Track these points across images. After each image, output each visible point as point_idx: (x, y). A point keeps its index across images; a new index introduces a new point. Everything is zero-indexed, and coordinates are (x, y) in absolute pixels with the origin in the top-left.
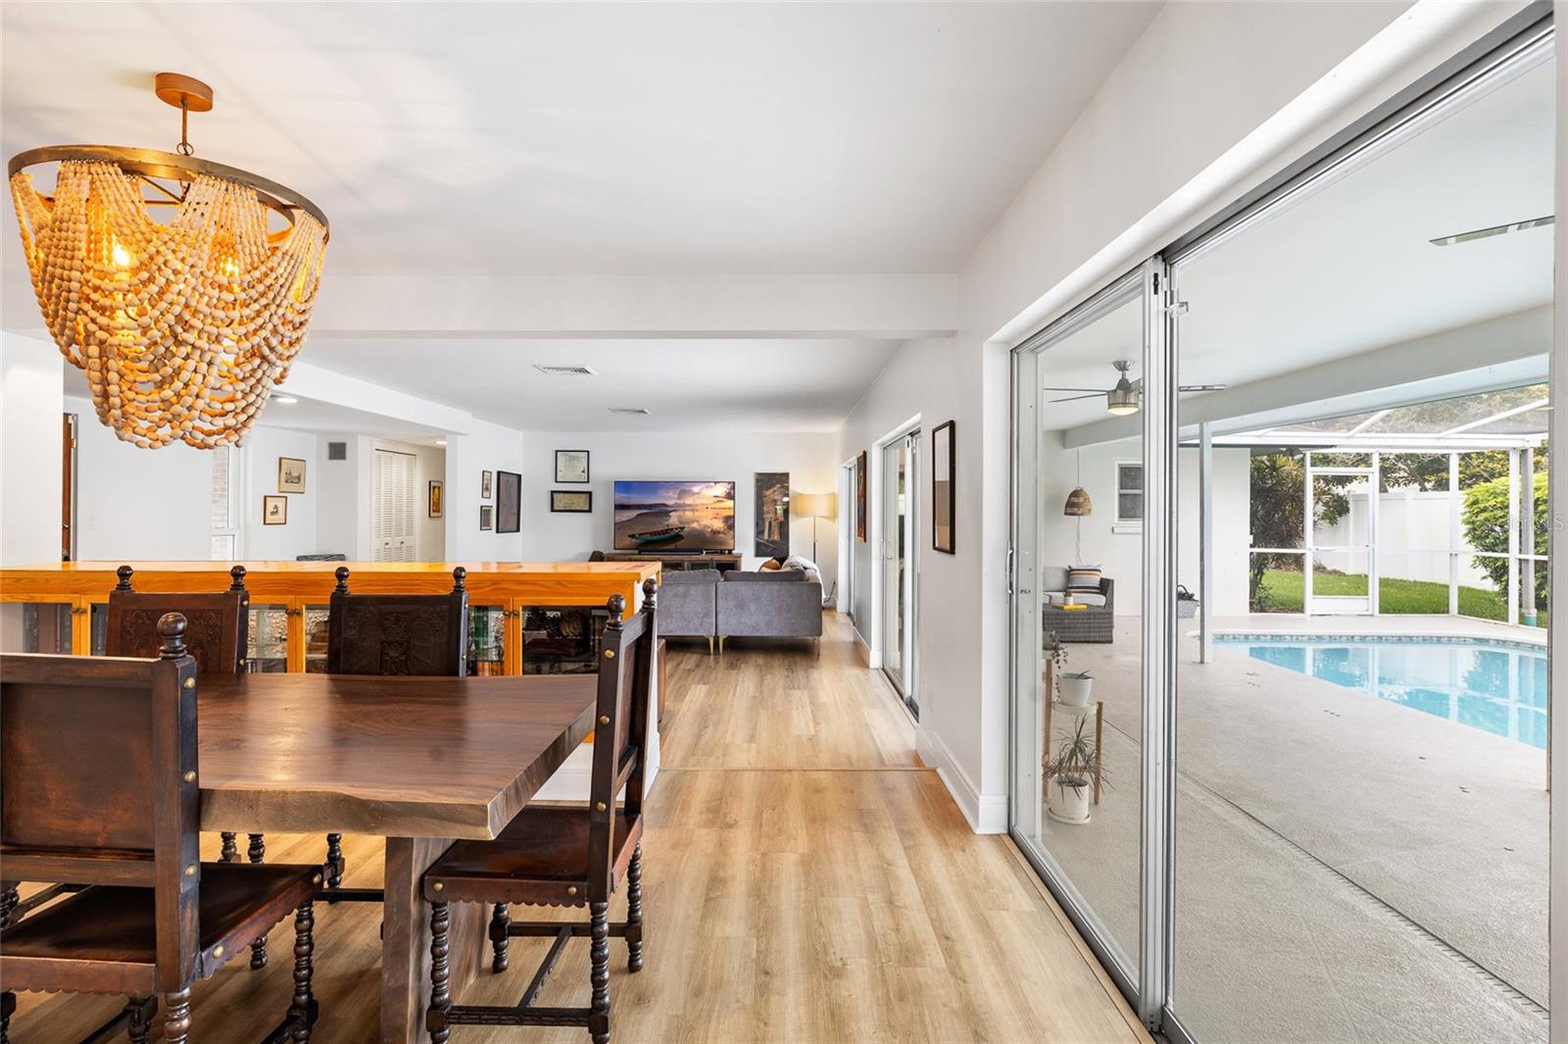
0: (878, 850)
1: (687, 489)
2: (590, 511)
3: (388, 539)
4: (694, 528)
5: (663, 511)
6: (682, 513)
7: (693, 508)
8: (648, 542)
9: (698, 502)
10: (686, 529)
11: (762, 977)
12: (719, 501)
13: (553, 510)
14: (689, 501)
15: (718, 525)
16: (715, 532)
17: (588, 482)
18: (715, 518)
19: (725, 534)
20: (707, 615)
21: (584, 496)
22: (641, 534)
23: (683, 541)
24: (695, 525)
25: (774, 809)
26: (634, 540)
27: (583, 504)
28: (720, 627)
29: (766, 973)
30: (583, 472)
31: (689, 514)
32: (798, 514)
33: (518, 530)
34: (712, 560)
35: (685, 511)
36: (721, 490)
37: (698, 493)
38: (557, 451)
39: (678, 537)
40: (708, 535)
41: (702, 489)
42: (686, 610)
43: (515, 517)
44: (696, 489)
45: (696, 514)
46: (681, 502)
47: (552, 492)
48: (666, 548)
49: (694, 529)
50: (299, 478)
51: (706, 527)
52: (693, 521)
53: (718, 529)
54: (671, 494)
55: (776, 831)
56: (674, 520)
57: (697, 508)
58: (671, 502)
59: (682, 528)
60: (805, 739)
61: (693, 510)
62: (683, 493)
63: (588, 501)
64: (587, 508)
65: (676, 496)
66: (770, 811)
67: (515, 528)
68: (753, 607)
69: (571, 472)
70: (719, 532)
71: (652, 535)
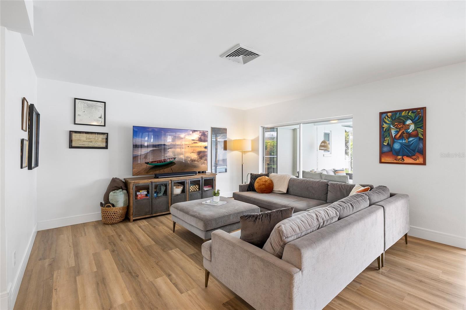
1: (179, 134)
2: (106, 147)
5: (163, 149)
6: (174, 150)
7: (181, 146)
9: (183, 143)
12: (194, 143)
13: (71, 147)
14: (178, 142)
15: (194, 156)
16: (193, 161)
17: (105, 126)
18: (193, 152)
19: (197, 161)
21: (102, 136)
22: (152, 162)
23: (175, 166)
24: (182, 157)
27: (99, 141)
30: (101, 118)
31: (178, 150)
34: (202, 178)
35: (176, 148)
36: (196, 136)
37: (182, 138)
39: (172, 164)
40: (189, 162)
41: (186, 135)
44: (182, 135)
45: (183, 150)
46: (174, 143)
47: (71, 132)
49: (181, 159)
51: (188, 157)
52: (182, 154)
53: (194, 159)
56: (169, 155)
57: (183, 146)
58: (168, 143)
59: (175, 158)
61: (180, 148)
62: (176, 137)
63: (105, 140)
64: (104, 145)
65: (171, 139)
69: (88, 116)
70: (195, 161)
71: (158, 163)
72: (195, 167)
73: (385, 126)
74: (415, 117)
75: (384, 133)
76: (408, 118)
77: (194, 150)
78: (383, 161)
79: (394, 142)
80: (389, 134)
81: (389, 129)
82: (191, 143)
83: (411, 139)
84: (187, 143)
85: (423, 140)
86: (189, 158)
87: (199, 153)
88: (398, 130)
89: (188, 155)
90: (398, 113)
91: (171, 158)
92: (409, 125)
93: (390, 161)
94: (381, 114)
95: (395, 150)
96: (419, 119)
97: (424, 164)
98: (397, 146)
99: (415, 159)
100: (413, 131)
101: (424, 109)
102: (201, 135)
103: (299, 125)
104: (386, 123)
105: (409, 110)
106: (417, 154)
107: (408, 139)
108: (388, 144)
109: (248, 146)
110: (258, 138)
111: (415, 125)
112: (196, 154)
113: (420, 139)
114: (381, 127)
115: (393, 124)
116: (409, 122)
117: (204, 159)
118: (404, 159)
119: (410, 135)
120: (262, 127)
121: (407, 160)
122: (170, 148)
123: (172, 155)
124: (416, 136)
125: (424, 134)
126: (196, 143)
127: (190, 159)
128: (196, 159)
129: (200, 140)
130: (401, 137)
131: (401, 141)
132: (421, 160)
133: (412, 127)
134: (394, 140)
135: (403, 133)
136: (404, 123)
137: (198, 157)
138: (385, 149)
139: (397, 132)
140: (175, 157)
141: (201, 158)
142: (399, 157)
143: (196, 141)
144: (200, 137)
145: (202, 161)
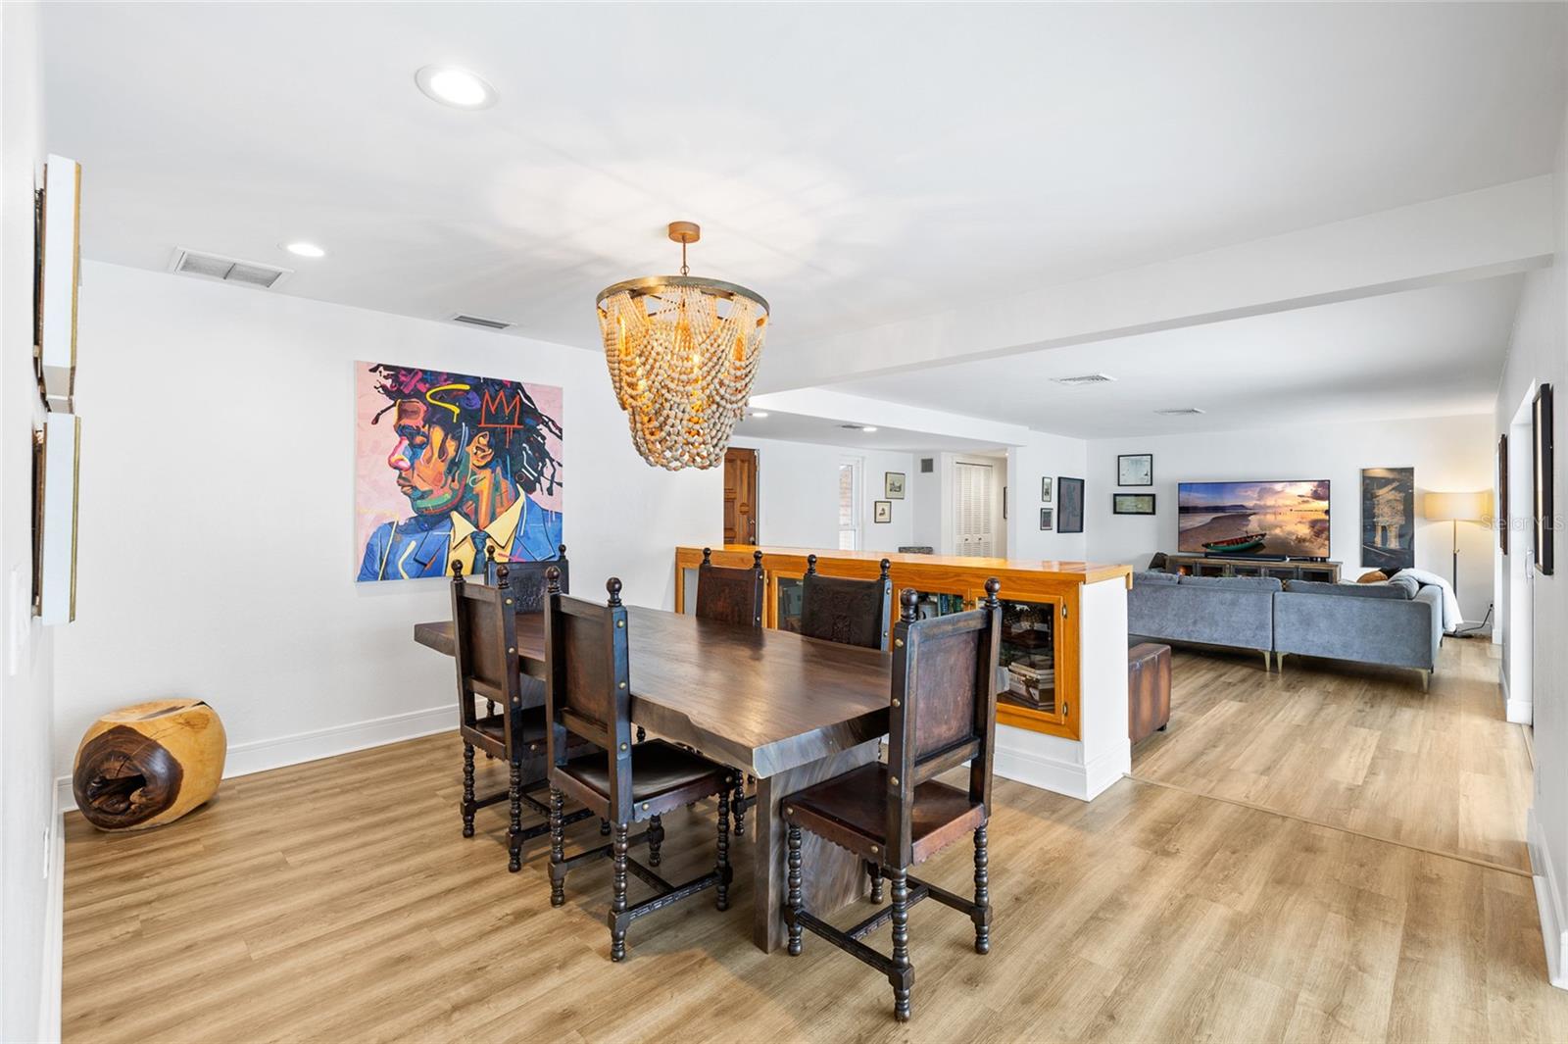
0: (1355, 945)
1: (1267, 487)
2: (1154, 513)
3: (967, 536)
4: (1276, 535)
5: (1241, 514)
6: (1262, 517)
7: (1274, 511)
9: (1281, 502)
10: (1267, 536)
11: (1103, 1019)
12: (1304, 502)
13: (1115, 512)
14: (1270, 501)
15: (1304, 531)
16: (1301, 540)
17: (1151, 485)
18: (1300, 522)
19: (1312, 542)
20: (1261, 626)
21: (1147, 498)
22: (1217, 543)
23: (1264, 549)
24: (1278, 531)
25: (1234, 853)
27: (1146, 507)
28: (1278, 642)
29: (1112, 1017)
30: (1147, 474)
31: (1270, 518)
32: (1429, 518)
33: (1081, 531)
34: (1297, 568)
35: (1265, 514)
36: (1307, 489)
37: (1279, 492)
38: (1119, 456)
39: (1259, 546)
40: (1292, 543)
41: (1285, 487)
42: (1233, 619)
43: (1079, 518)
44: (1278, 487)
45: (1280, 518)
46: (1262, 503)
47: (1115, 495)
49: (1277, 537)
50: (900, 487)
51: (1290, 533)
52: (1276, 526)
53: (1304, 537)
54: (1249, 493)
55: (1221, 876)
56: (1253, 525)
57: (1279, 510)
58: (1249, 504)
59: (1263, 535)
60: (1342, 787)
61: (1275, 514)
62: (1263, 493)
63: (1151, 503)
64: (1151, 511)
65: (1256, 496)
66: (1228, 853)
67: (1078, 529)
68: (1323, 624)
69: (1133, 475)
70: (1304, 540)
71: (1228, 545)
72: (1307, 551)
77: (1302, 518)
82: (1296, 503)
84: (1288, 502)
86: (1293, 534)
87: (1313, 524)
89: (1290, 528)
91: (1256, 536)
102: (1319, 486)
112: (1308, 526)
117: (1324, 535)
122: (1254, 514)
123: (1258, 529)
126: (1307, 502)
127: (1294, 537)
128: (1308, 537)
129: (1316, 496)
137: (1312, 533)
140: (1263, 533)
141: (1318, 534)
143: (1306, 499)
144: (1315, 492)
145: (1319, 540)
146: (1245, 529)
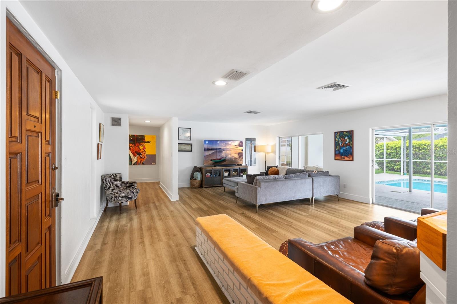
1: (227, 143)
2: (191, 151)
5: (220, 151)
6: (226, 152)
7: (229, 150)
8: (216, 162)
9: (230, 147)
10: (227, 158)
12: (236, 147)
14: (228, 147)
15: (236, 156)
16: (235, 159)
17: (191, 140)
18: (235, 153)
19: (238, 159)
21: (189, 146)
22: (214, 159)
24: (230, 156)
26: (212, 162)
30: (189, 136)
35: (227, 151)
36: (237, 143)
37: (230, 145)
38: (179, 128)
39: (225, 160)
40: (233, 160)
41: (232, 143)
44: (230, 143)
45: (230, 152)
46: (226, 148)
47: (179, 144)
48: (221, 164)
49: (229, 158)
51: (233, 156)
52: (229, 154)
54: (223, 145)
56: (223, 154)
58: (222, 148)
59: (226, 157)
63: (191, 147)
65: (224, 145)
70: (236, 159)
71: (217, 160)
72: (237, 162)
73: (337, 139)
74: (349, 135)
75: (336, 143)
76: (346, 136)
77: (236, 152)
78: (336, 159)
79: (340, 149)
80: (338, 144)
81: (338, 141)
82: (234, 147)
83: (347, 147)
84: (232, 147)
85: (352, 148)
87: (239, 154)
88: (342, 142)
89: (233, 155)
90: (342, 133)
91: (224, 157)
92: (346, 140)
93: (339, 159)
94: (335, 133)
95: (341, 153)
96: (350, 136)
97: (353, 160)
98: (342, 151)
99: (349, 158)
100: (348, 143)
101: (352, 131)
102: (240, 143)
103: (298, 137)
104: (337, 138)
105: (347, 131)
106: (350, 155)
107: (346, 147)
108: (338, 149)
109: (269, 149)
110: (276, 144)
111: (349, 140)
112: (237, 154)
113: (351, 147)
114: (335, 140)
115: (340, 139)
116: (346, 138)
117: (241, 157)
118: (344, 158)
119: (347, 145)
120: (278, 137)
121: (346, 158)
122: (224, 151)
123: (224, 155)
124: (349, 145)
125: (353, 145)
126: (237, 147)
127: (234, 158)
130: (343, 146)
131: (343, 148)
132: (351, 159)
133: (348, 141)
134: (341, 147)
135: (344, 144)
136: (344, 139)
137: (238, 156)
138: (337, 152)
139: (342, 143)
142: (343, 157)
143: (237, 146)
144: (239, 144)
145: (240, 159)
146: (221, 155)
